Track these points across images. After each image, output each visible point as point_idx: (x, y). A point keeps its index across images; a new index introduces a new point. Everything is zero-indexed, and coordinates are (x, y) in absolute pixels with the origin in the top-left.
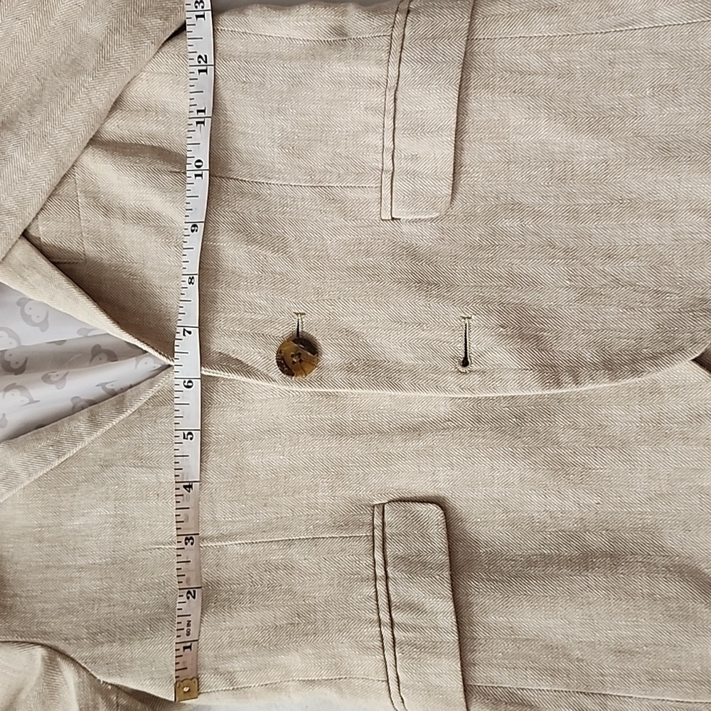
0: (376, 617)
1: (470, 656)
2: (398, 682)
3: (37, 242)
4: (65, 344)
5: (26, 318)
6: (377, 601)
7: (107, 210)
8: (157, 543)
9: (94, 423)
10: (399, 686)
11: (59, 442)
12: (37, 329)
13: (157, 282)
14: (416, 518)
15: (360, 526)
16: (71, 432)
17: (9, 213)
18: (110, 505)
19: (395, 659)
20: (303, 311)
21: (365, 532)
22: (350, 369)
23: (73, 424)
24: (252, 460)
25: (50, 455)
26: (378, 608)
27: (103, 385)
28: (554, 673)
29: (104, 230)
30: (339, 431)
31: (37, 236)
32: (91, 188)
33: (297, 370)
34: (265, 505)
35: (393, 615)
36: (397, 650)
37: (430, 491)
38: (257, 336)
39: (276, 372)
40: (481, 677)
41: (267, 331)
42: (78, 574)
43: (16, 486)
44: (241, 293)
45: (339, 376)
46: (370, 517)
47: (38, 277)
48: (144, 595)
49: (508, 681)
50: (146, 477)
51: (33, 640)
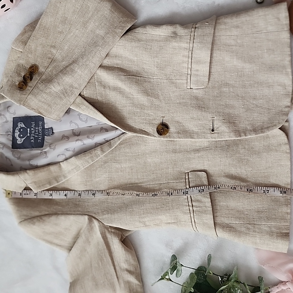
0: (188, 204)
1: (215, 215)
2: (195, 222)
3: (83, 97)
4: (92, 127)
5: (81, 119)
6: (188, 199)
7: (104, 87)
8: (121, 185)
9: (103, 151)
10: (195, 223)
12: (84, 122)
13: (120, 108)
14: (199, 176)
16: (95, 154)
17: (76, 88)
19: (194, 216)
20: (164, 116)
21: (183, 180)
22: (178, 133)
23: (96, 151)
24: (149, 160)
25: (90, 161)
26: (188, 202)
27: (105, 139)
28: (240, 218)
29: (103, 92)
30: (175, 151)
31: (83, 94)
32: (99, 80)
33: (163, 133)
34: (153, 174)
35: (193, 203)
36: (194, 213)
37: (202, 168)
38: (150, 123)
39: (156, 134)
40: (219, 220)
41: (153, 122)
43: (79, 170)
44: (146, 111)
45: (175, 135)
46: (185, 176)
47: (85, 107)
48: (117, 200)
49: (226, 221)
50: (118, 166)
51: (85, 213)
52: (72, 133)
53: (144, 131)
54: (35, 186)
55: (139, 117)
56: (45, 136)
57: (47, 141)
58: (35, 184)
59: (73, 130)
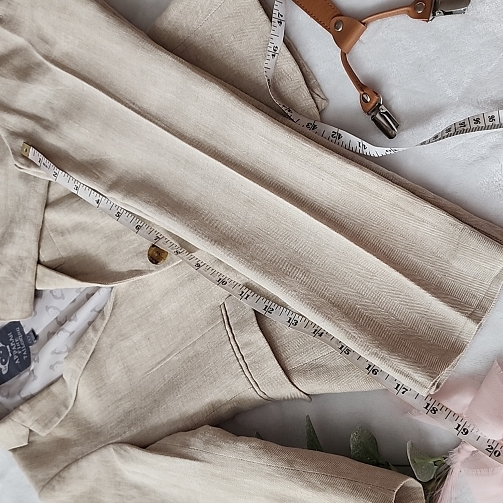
0: (235, 358)
1: (284, 355)
2: (257, 385)
3: (44, 263)
4: (76, 301)
7: (62, 234)
8: (146, 373)
9: (95, 330)
10: (258, 387)
11: (85, 347)
12: (61, 299)
13: (94, 254)
15: (217, 319)
16: (88, 340)
17: (26, 258)
18: (120, 363)
19: (250, 374)
21: (220, 320)
23: (88, 335)
24: (165, 312)
27: (94, 310)
31: (43, 260)
32: (53, 227)
33: (159, 259)
34: (179, 331)
35: (242, 353)
36: (249, 368)
38: (138, 254)
39: (152, 266)
40: (293, 363)
42: (120, 403)
44: (124, 238)
46: (220, 312)
47: (47, 278)
49: (306, 359)
50: (128, 343)
51: (108, 443)
52: (56, 324)
53: (136, 270)
54: (40, 427)
55: (119, 252)
56: (30, 347)
57: (33, 353)
58: (39, 424)
59: (56, 318)
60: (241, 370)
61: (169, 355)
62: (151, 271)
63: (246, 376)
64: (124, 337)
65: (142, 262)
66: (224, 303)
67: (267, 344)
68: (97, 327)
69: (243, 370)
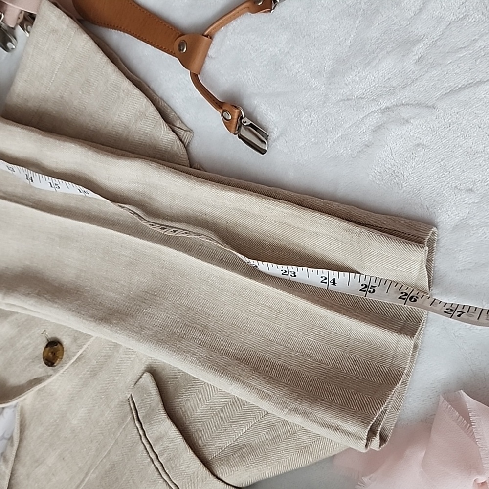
0: (149, 460)
6: (146, 449)
19: (168, 475)
20: (44, 330)
21: (130, 417)
22: (75, 339)
26: (148, 453)
36: (165, 469)
38: (34, 359)
39: (50, 370)
45: (73, 348)
53: (35, 379)
60: (157, 474)
61: (87, 474)
62: (49, 376)
63: (164, 480)
64: (38, 462)
65: (39, 367)
66: (131, 395)
67: (178, 433)
68: (7, 457)
69: (160, 473)
